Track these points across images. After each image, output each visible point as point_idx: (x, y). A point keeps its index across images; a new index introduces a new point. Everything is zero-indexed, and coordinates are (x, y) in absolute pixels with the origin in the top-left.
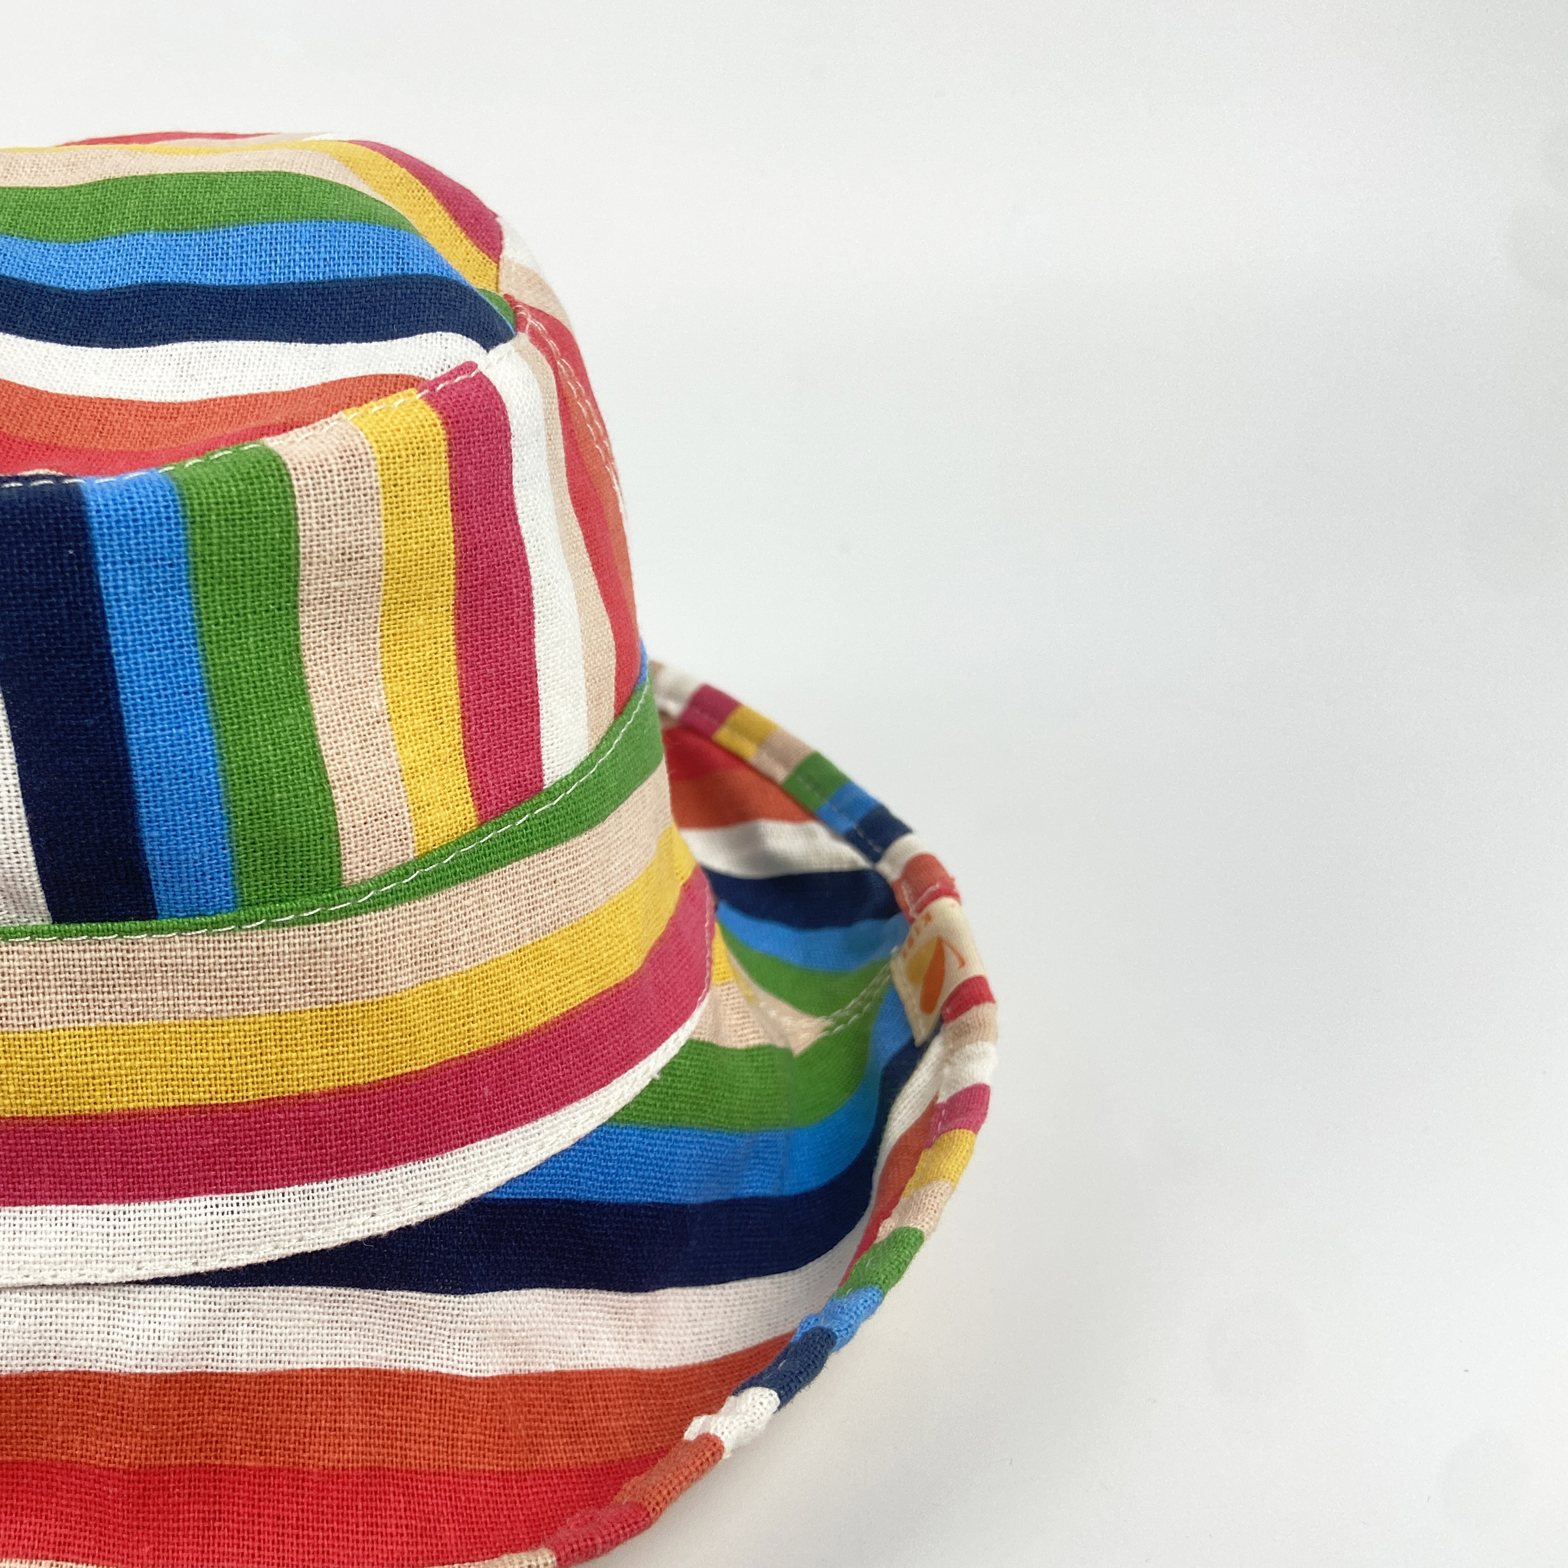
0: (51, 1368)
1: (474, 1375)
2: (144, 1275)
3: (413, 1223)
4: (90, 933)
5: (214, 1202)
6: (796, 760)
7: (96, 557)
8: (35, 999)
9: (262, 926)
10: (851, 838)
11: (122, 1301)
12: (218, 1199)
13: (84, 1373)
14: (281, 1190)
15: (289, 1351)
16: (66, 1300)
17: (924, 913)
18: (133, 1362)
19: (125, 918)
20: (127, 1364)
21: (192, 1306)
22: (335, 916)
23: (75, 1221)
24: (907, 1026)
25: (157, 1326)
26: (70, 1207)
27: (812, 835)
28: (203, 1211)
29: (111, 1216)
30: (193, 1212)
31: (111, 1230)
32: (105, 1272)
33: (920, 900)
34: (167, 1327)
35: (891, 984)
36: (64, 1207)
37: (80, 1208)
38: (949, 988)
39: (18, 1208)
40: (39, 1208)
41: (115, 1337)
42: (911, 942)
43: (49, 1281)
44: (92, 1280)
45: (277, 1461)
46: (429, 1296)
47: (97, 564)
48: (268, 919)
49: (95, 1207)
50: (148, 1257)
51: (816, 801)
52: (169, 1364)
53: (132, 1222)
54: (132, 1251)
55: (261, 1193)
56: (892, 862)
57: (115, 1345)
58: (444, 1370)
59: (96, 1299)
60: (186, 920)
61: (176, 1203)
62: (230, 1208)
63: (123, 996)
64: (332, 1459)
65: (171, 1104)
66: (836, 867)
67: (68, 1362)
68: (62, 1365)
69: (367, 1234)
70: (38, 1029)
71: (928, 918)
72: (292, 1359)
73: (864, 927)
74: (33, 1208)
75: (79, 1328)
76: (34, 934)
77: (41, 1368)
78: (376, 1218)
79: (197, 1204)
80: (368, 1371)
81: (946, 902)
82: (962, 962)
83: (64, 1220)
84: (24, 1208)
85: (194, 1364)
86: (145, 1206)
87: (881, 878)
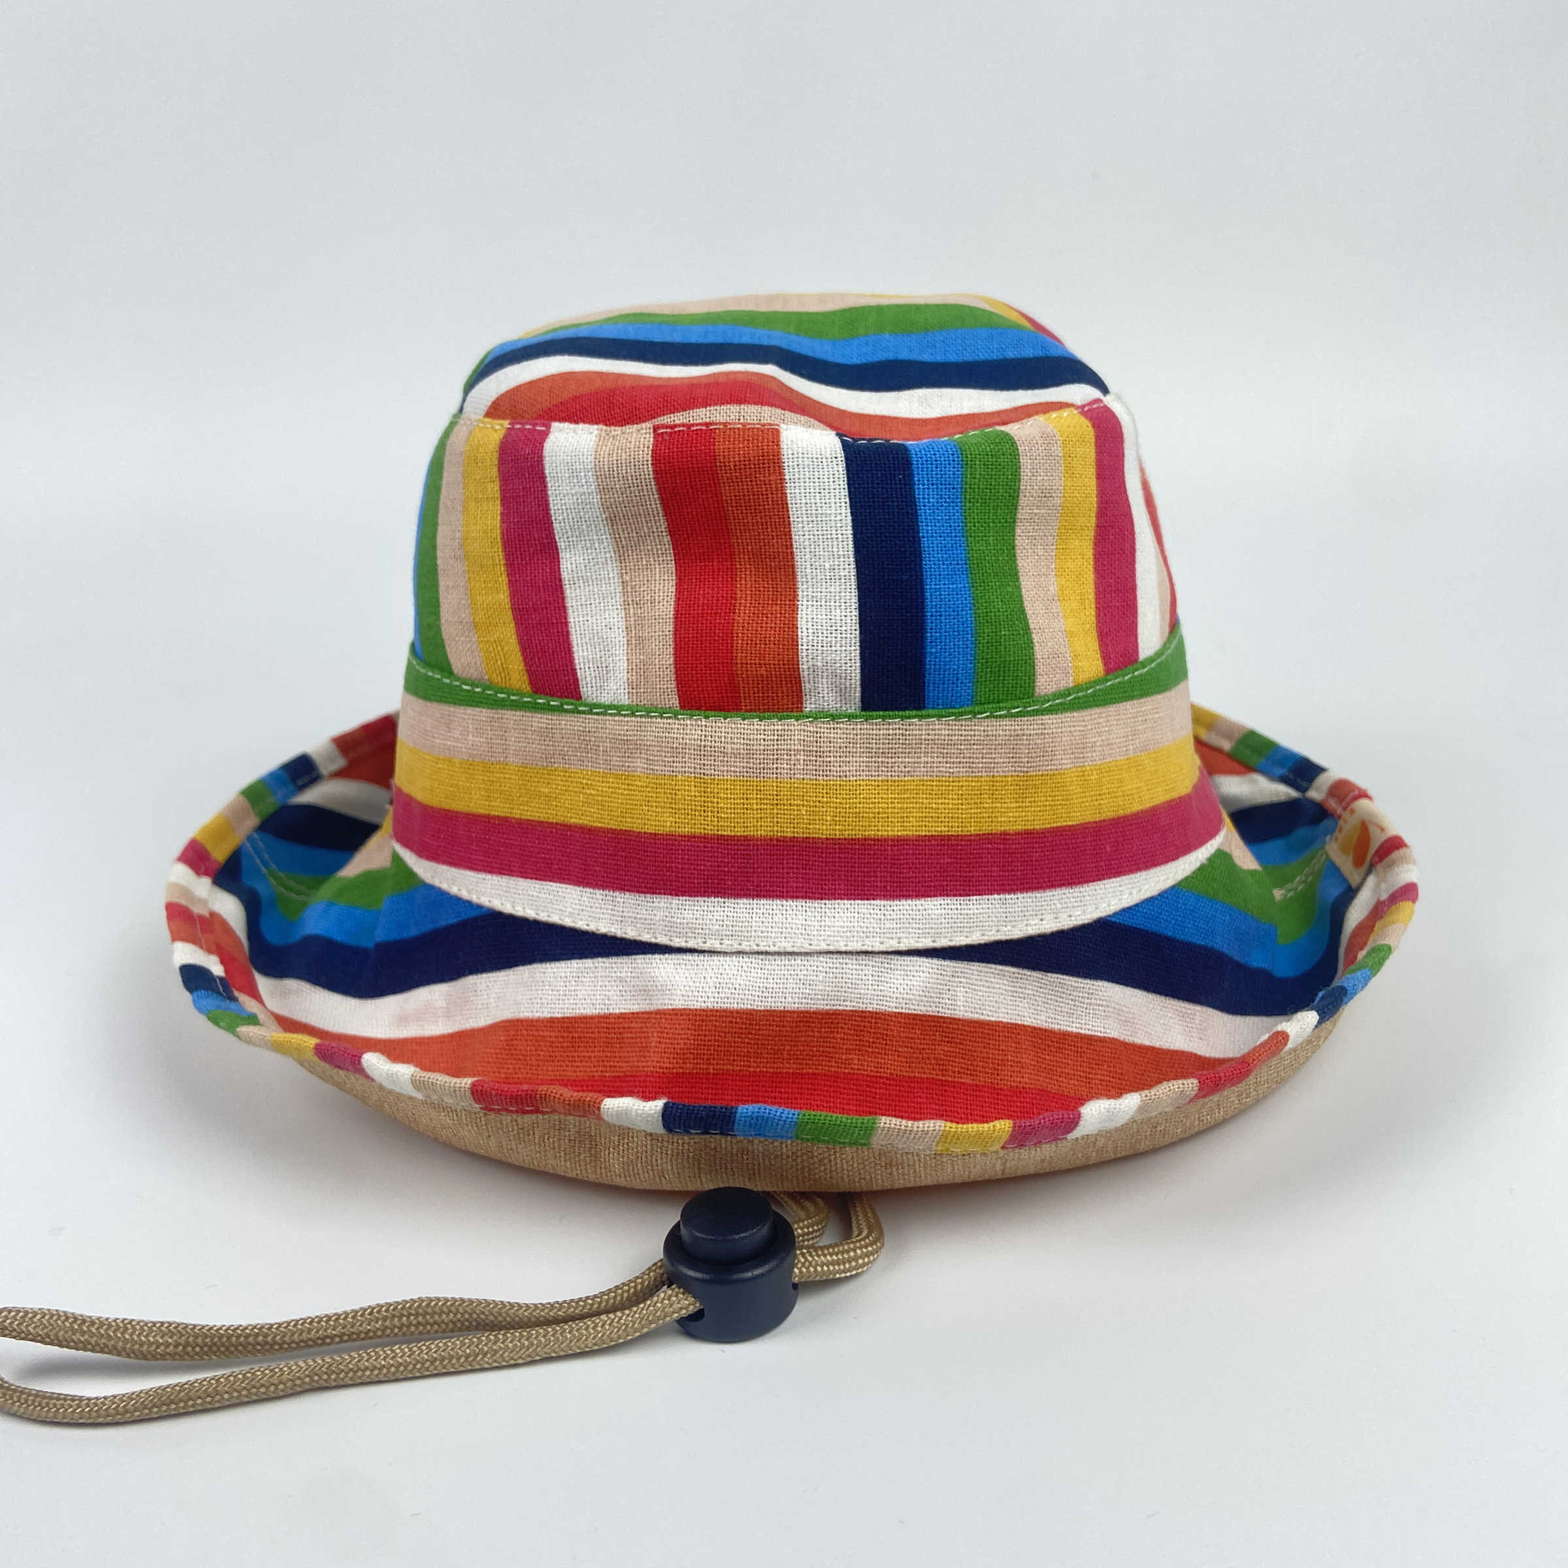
0: (841, 1008)
1: (1102, 1035)
2: (903, 947)
3: (1066, 927)
4: (884, 718)
5: (946, 902)
6: (1237, 736)
7: (913, 480)
8: (848, 759)
9: (987, 717)
10: (1284, 780)
11: (886, 966)
12: (948, 900)
13: (862, 1012)
14: (987, 897)
15: (987, 1008)
16: (851, 963)
17: (1349, 808)
18: (894, 1005)
19: (905, 709)
20: (891, 1006)
21: (931, 970)
22: (1030, 714)
23: (860, 911)
24: (1345, 880)
25: (909, 982)
26: (857, 902)
27: (1255, 781)
28: (939, 907)
29: (882, 908)
30: (933, 907)
31: (883, 917)
32: (878, 944)
33: (1344, 803)
34: (915, 983)
35: (1329, 859)
36: (852, 902)
37: (863, 902)
38: (1374, 846)
39: (824, 901)
40: (837, 901)
41: (882, 988)
42: (1341, 830)
43: (844, 949)
44: (870, 949)
45: (982, 1080)
46: (1074, 979)
47: (915, 484)
48: (991, 713)
49: (872, 902)
50: (904, 935)
51: (1254, 760)
52: (916, 1007)
53: (895, 912)
54: (895, 931)
55: (975, 897)
56: (1318, 790)
57: (883, 993)
58: (1083, 1032)
59: (871, 963)
60: (943, 710)
61: (922, 901)
62: (955, 907)
63: (900, 760)
64: (1018, 1080)
65: (924, 833)
67: (852, 1004)
68: (849, 1006)
69: (1038, 932)
70: (848, 779)
71: (1353, 811)
72: (990, 1013)
74: (833, 902)
75: (860, 982)
76: (850, 717)
77: (835, 1008)
78: (1044, 922)
79: (936, 903)
80: (1035, 1028)
81: (1363, 802)
82: (1382, 830)
83: (852, 910)
84: (827, 902)
85: (931, 1010)
86: (904, 902)
87: (1313, 802)
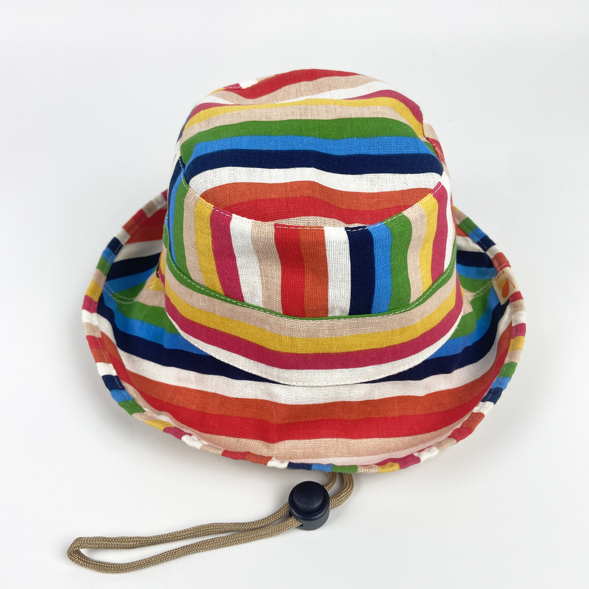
0: (337, 401)
1: (420, 396)
2: (358, 382)
3: (412, 367)
4: (356, 317)
5: (373, 367)
6: (462, 219)
7: (374, 247)
8: (343, 330)
9: (393, 314)
10: (478, 243)
11: (352, 387)
12: (374, 366)
13: (344, 402)
14: (387, 363)
15: (385, 394)
16: (341, 388)
17: (502, 271)
18: (355, 399)
19: (364, 314)
20: (354, 400)
21: (367, 387)
22: (407, 311)
23: (344, 372)
24: (498, 299)
25: (360, 392)
26: (343, 369)
27: (467, 241)
28: (371, 369)
29: (352, 371)
30: (369, 369)
31: (352, 374)
32: (350, 382)
33: (501, 267)
34: (362, 392)
35: (492, 286)
36: (342, 369)
37: (345, 369)
38: (510, 293)
39: (332, 370)
40: (336, 370)
41: (351, 394)
42: (498, 277)
43: (339, 384)
44: (347, 384)
45: (381, 416)
46: (413, 381)
47: (374, 249)
48: (394, 313)
49: (349, 369)
50: (359, 378)
51: (468, 231)
52: (362, 399)
53: (356, 372)
54: (356, 378)
55: (383, 364)
56: (490, 252)
57: (351, 396)
58: (414, 395)
59: (347, 387)
60: (377, 314)
61: (366, 368)
62: (377, 368)
63: (361, 329)
64: (393, 415)
65: (367, 349)
66: (474, 251)
67: (341, 400)
68: (340, 400)
69: (403, 370)
70: (343, 336)
71: (503, 272)
72: (385, 396)
73: (484, 269)
74: (335, 370)
75: (344, 393)
76: (345, 318)
77: (335, 401)
78: (405, 367)
79: (370, 367)
80: (399, 396)
81: (508, 268)
82: (514, 287)
83: (342, 372)
84: (333, 370)
85: (367, 399)
86: (359, 368)
87: (488, 257)
